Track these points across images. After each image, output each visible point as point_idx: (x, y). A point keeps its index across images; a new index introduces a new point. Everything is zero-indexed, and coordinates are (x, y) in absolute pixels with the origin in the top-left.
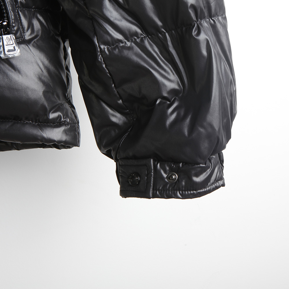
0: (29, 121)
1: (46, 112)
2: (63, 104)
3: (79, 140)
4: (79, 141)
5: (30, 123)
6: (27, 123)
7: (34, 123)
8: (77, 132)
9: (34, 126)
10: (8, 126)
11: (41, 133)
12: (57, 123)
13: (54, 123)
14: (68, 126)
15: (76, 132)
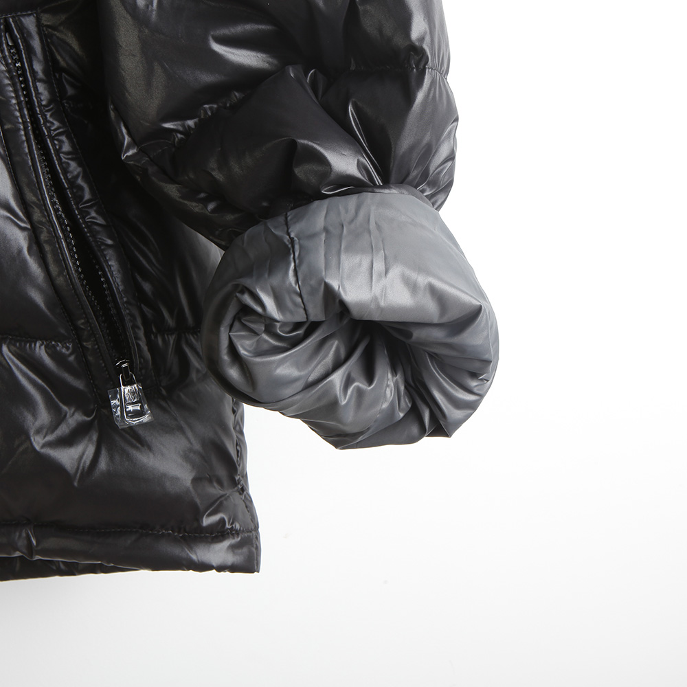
0: (167, 530)
1: (197, 514)
2: (229, 497)
3: (257, 561)
4: (258, 563)
5: (169, 534)
6: (163, 535)
7: (176, 534)
8: (255, 546)
9: (176, 541)
10: (129, 542)
11: (187, 554)
12: (218, 532)
13: (211, 534)
14: (238, 537)
15: (253, 546)
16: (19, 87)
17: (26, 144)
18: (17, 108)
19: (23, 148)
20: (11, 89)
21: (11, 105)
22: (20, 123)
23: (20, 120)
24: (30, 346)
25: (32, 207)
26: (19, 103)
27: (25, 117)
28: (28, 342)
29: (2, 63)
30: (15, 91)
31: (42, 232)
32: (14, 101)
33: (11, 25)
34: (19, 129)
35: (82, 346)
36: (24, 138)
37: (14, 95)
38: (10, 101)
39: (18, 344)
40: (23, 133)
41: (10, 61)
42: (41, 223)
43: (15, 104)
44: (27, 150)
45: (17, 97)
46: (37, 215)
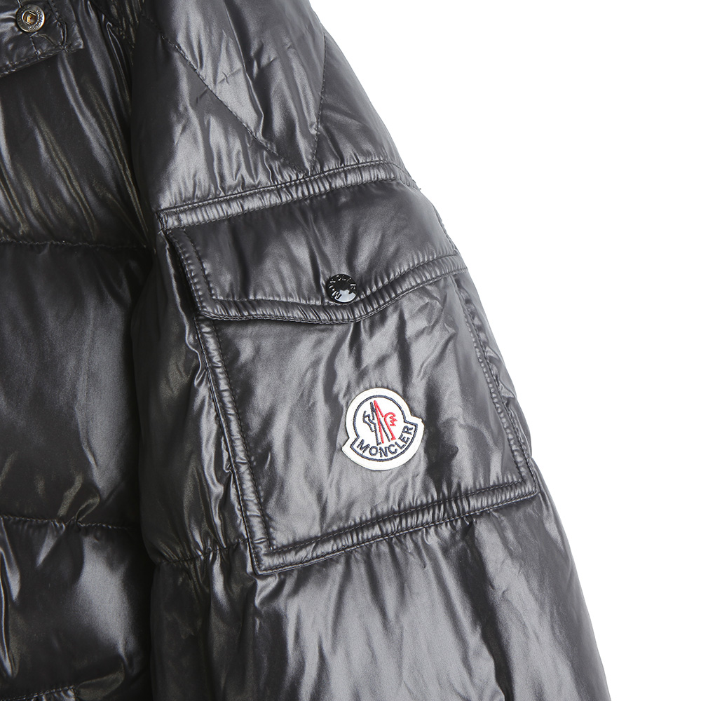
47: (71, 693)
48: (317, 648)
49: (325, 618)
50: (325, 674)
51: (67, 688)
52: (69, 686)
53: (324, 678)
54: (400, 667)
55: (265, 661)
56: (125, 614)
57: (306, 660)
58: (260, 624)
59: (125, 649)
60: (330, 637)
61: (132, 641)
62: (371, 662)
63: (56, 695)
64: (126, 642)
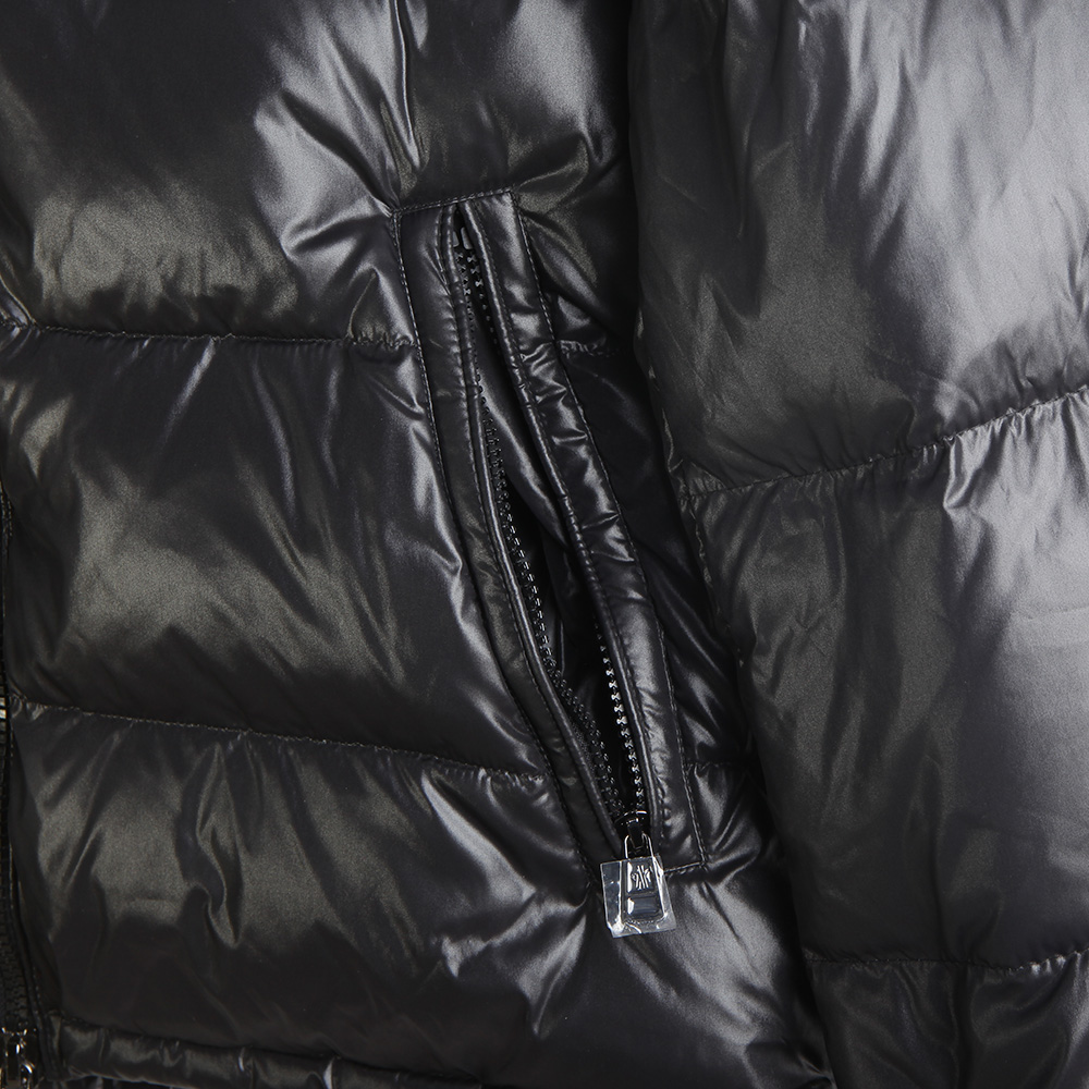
16: (466, 325)
17: (467, 425)
18: (460, 361)
19: (463, 432)
20: (453, 328)
21: (449, 356)
22: (461, 388)
23: (462, 383)
24: (468, 775)
25: (470, 536)
26: (463, 353)
27: (470, 378)
28: (464, 768)
29: (442, 283)
30: (460, 332)
31: (484, 582)
32: (456, 349)
33: (467, 215)
34: (459, 398)
35: (559, 782)
36: (466, 415)
37: (456, 340)
38: (449, 350)
39: (447, 771)
40: (465, 405)
41: (456, 280)
42: (484, 566)
43: (456, 354)
44: (468, 436)
45: (461, 343)
46: (479, 553)
47: (507, 199)
48: (897, 70)
49: (910, 22)
50: (909, 108)
51: (500, 191)
52: (503, 189)
53: (908, 114)
54: (1030, 100)
55: (815, 90)
56: (588, 71)
57: (880, 87)
58: (807, 32)
59: (589, 124)
60: (917, 52)
61: (598, 111)
62: (984, 93)
63: (485, 202)
64: (591, 114)
